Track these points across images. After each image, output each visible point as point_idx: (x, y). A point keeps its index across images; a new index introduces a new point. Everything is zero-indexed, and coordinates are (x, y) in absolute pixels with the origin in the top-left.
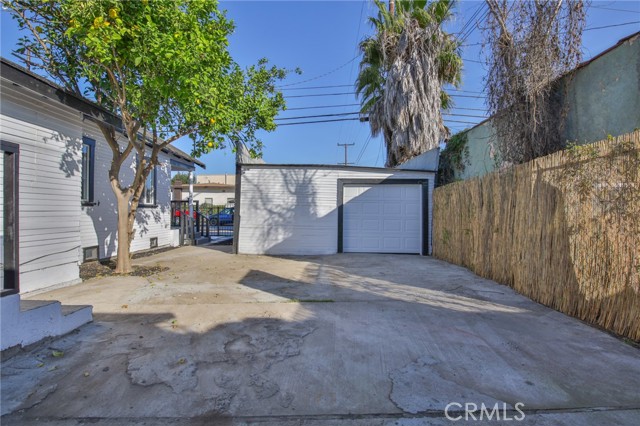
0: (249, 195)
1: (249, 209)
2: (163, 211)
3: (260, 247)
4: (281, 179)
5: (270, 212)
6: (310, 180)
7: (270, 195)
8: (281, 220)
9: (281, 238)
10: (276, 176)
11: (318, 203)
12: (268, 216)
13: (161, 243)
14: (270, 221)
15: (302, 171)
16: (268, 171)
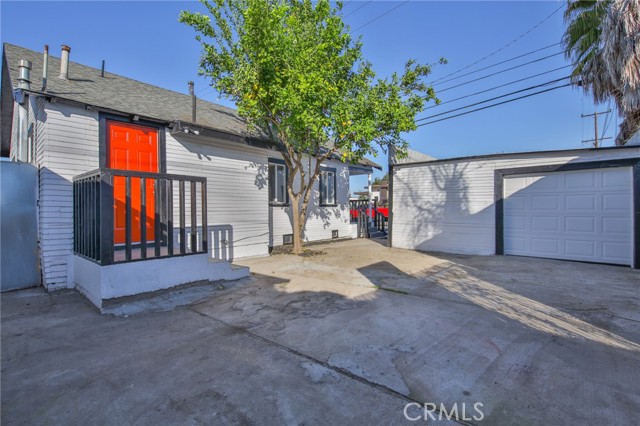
0: (401, 193)
1: (401, 206)
2: (343, 209)
3: (411, 242)
4: (430, 175)
5: (420, 209)
6: (461, 174)
7: (420, 192)
8: (431, 216)
9: (430, 234)
10: (425, 173)
11: (471, 198)
12: (417, 213)
13: (341, 235)
14: (420, 218)
15: (452, 166)
16: (416, 169)
